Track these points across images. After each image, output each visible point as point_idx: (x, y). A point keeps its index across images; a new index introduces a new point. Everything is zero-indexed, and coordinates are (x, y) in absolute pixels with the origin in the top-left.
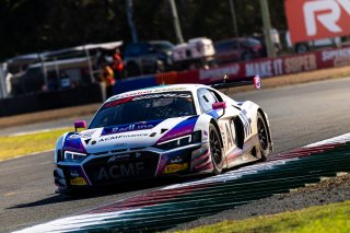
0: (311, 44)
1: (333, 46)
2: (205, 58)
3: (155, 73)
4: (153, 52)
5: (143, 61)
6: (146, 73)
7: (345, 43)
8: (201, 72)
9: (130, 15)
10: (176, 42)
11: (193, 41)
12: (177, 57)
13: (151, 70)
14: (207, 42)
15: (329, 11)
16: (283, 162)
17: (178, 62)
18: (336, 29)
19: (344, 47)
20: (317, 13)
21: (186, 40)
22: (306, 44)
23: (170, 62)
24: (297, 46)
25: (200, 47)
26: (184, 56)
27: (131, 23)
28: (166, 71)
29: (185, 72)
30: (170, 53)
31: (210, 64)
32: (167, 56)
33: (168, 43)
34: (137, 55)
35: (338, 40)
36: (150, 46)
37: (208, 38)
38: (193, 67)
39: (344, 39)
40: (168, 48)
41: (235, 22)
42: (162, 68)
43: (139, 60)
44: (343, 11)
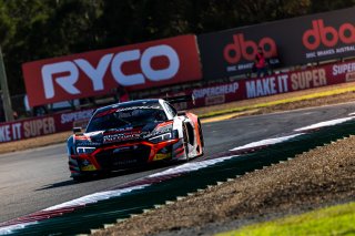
0: (49, 106)
1: (73, 109)
15: (67, 74)
16: (23, 226)
18: (74, 91)
19: (82, 109)
20: (55, 76)
22: (44, 107)
24: (35, 109)
35: (76, 102)
39: (82, 102)
44: (81, 73)
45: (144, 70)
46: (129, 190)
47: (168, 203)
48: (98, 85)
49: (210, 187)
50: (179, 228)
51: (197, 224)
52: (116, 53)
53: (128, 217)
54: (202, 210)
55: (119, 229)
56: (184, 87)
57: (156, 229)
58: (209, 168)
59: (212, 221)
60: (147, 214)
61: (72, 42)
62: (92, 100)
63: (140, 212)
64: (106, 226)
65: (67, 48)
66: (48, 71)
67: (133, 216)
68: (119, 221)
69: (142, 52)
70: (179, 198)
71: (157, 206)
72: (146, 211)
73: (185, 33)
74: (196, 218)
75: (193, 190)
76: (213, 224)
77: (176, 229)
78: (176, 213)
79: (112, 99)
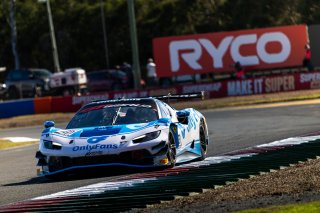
0: (174, 79)
1: (194, 82)
2: (78, 85)
3: (33, 96)
4: (32, 78)
5: (23, 86)
6: (25, 97)
7: (205, 80)
8: (74, 98)
9: (14, 45)
10: (53, 70)
11: (69, 71)
12: (53, 84)
13: (30, 94)
14: (81, 71)
15: (192, 51)
16: (143, 181)
17: (55, 88)
18: (196, 66)
19: (203, 83)
20: (181, 52)
21: (63, 70)
22: (170, 79)
23: (46, 87)
24: (162, 80)
25: (74, 76)
26: (60, 84)
27: (14, 52)
28: (43, 95)
29: (60, 97)
30: (47, 80)
31: (83, 91)
32: (44, 83)
33: (46, 71)
34: (18, 80)
35: (198, 77)
36: (30, 73)
37: (83, 68)
38: (67, 93)
39: (203, 76)
40: (46, 75)
41: (107, 56)
42: (40, 93)
43: (19, 85)
44: (204, 51)
45: (259, 53)
46: (238, 157)
47: (272, 171)
48: (218, 63)
49: (310, 160)
50: (280, 194)
51: (296, 191)
52: (236, 36)
53: (237, 180)
54: (302, 179)
55: (227, 191)
56: (293, 70)
57: (260, 193)
58: (311, 144)
59: (309, 190)
60: (253, 180)
61: (198, 23)
62: (211, 75)
63: (247, 177)
64: (216, 187)
65: (192, 28)
66: (175, 46)
67: (240, 180)
68: (228, 183)
69: (258, 37)
70: (282, 168)
71: (262, 173)
72: (252, 176)
73: (298, 23)
74: (296, 187)
75: (295, 161)
76: (311, 193)
77: (277, 194)
78: (278, 180)
79: (228, 76)
